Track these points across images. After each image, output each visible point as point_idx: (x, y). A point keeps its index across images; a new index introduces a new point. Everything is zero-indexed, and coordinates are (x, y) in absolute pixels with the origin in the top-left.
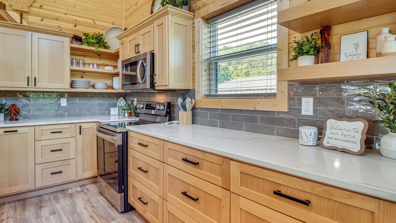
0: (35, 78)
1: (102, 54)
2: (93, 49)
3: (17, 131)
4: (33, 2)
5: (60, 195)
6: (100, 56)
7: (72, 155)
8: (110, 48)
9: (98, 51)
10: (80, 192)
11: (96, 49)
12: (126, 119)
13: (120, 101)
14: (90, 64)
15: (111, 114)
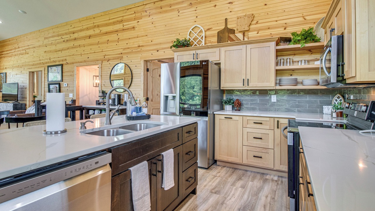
0: (248, 79)
1: (312, 49)
2: (299, 46)
3: (231, 118)
4: (252, 21)
5: (259, 176)
6: (311, 51)
7: (271, 146)
8: (320, 41)
9: (304, 47)
10: (275, 181)
11: (301, 46)
12: (334, 120)
13: (336, 98)
14: (298, 61)
15: (324, 112)
